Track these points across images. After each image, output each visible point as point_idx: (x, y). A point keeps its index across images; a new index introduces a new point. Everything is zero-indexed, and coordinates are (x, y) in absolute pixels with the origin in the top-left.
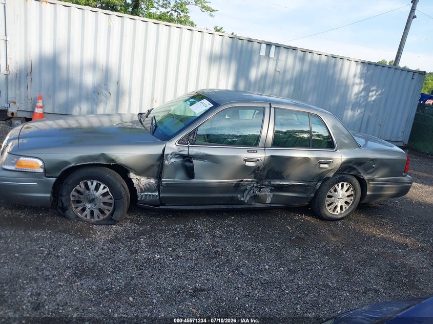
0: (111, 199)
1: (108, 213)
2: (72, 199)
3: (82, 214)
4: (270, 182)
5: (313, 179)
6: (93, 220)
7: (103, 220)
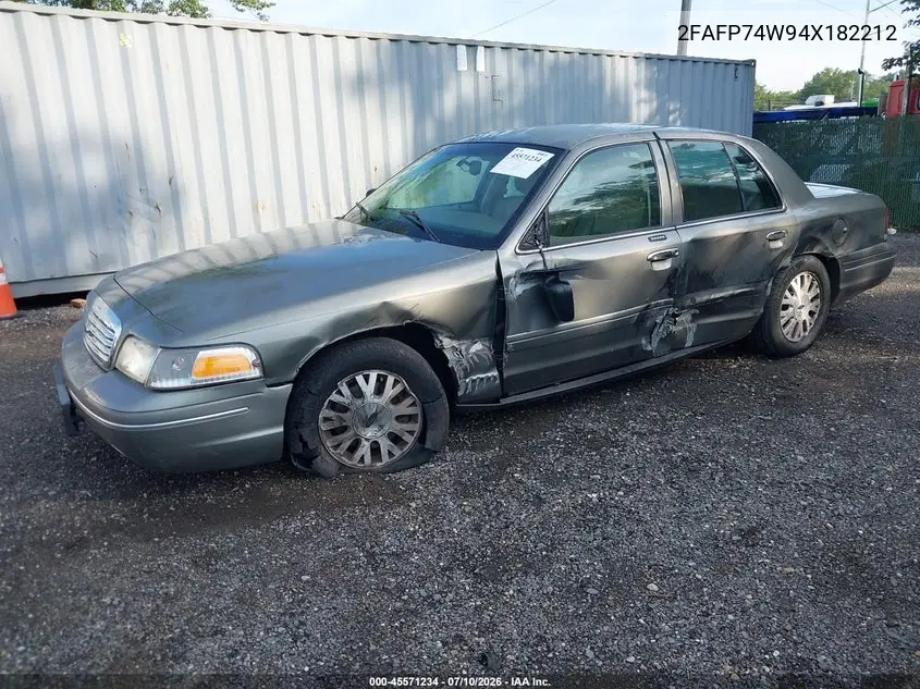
0: (413, 404)
1: (410, 439)
2: (324, 427)
3: (350, 459)
4: (693, 300)
5: (762, 275)
6: (379, 464)
7: (403, 457)
